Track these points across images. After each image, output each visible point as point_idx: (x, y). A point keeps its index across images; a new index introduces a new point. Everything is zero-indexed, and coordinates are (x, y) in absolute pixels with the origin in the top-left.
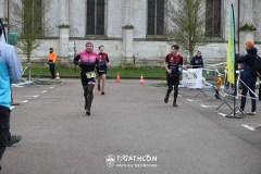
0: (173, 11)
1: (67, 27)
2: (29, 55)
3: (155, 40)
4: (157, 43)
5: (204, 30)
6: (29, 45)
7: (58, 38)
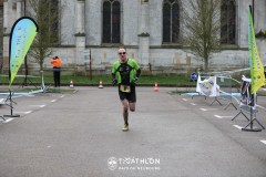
0: (188, 18)
1: (83, 35)
2: (41, 63)
3: (171, 47)
4: (173, 50)
5: (219, 37)
6: (42, 53)
7: (74, 46)
